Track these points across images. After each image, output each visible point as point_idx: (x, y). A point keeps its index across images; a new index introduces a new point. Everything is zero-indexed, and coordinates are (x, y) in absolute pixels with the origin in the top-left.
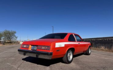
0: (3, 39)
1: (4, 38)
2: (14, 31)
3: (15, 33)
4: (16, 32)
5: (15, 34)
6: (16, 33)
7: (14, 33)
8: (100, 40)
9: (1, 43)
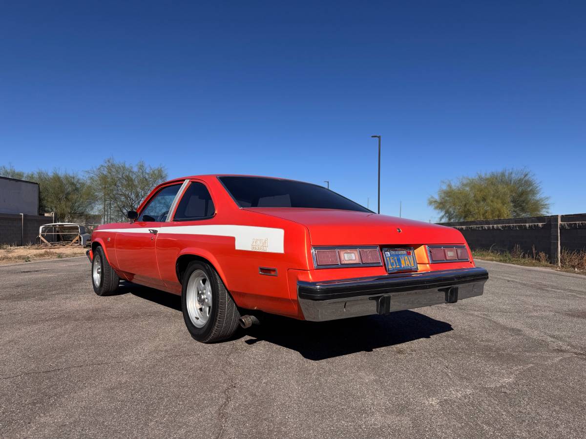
2: (156, 167)
9: (77, 238)
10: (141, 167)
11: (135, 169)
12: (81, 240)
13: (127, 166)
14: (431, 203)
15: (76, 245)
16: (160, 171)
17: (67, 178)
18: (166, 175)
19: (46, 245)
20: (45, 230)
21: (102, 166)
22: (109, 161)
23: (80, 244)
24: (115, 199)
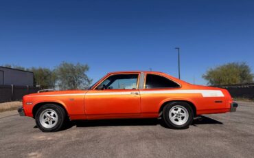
10: (78, 64)
11: (75, 65)
13: (72, 64)
14: (203, 77)
16: (86, 66)
17: (45, 70)
18: (89, 68)
21: (61, 64)
22: (64, 62)
24: (66, 78)
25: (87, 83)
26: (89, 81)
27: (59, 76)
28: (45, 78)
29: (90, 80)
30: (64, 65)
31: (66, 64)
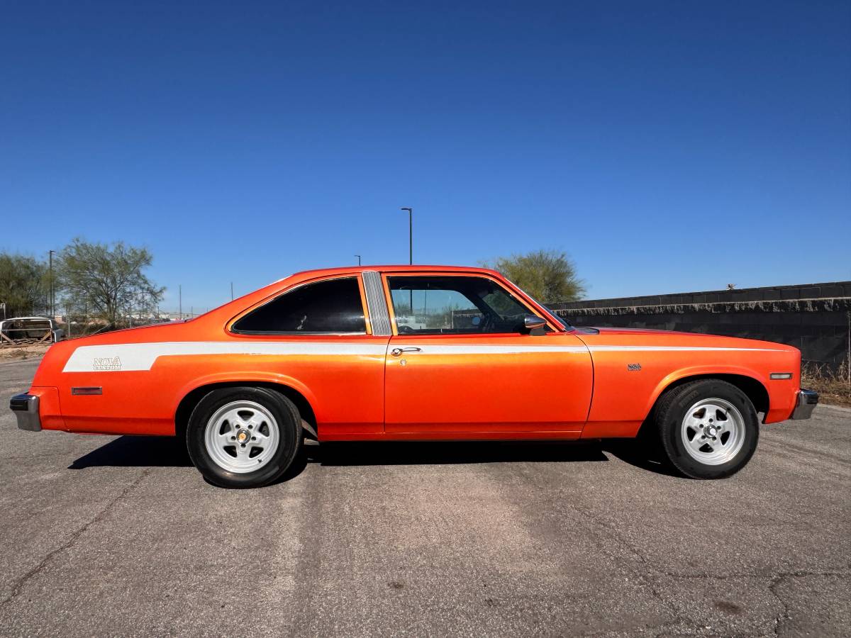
0: (68, 306)
1: (68, 297)
2: (138, 247)
3: (144, 259)
4: (149, 253)
5: (143, 272)
6: (148, 262)
7: (137, 263)
8: (752, 304)
9: (49, 334)
10: (120, 247)
11: (111, 250)
12: (53, 337)
13: (102, 246)
15: (47, 342)
16: (144, 252)
17: (19, 261)
18: (151, 257)
19: (9, 343)
20: (6, 326)
21: (70, 246)
22: (78, 241)
23: (53, 342)
24: (86, 287)
25: (148, 297)
26: (153, 293)
27: (63, 280)
28: (21, 283)
29: (157, 289)
30: (77, 248)
31: (84, 246)
